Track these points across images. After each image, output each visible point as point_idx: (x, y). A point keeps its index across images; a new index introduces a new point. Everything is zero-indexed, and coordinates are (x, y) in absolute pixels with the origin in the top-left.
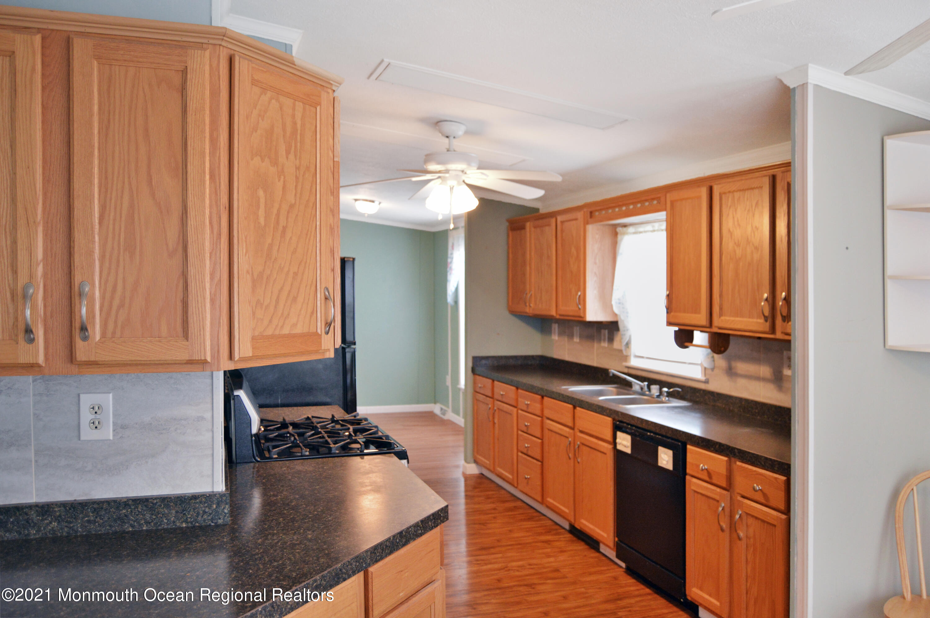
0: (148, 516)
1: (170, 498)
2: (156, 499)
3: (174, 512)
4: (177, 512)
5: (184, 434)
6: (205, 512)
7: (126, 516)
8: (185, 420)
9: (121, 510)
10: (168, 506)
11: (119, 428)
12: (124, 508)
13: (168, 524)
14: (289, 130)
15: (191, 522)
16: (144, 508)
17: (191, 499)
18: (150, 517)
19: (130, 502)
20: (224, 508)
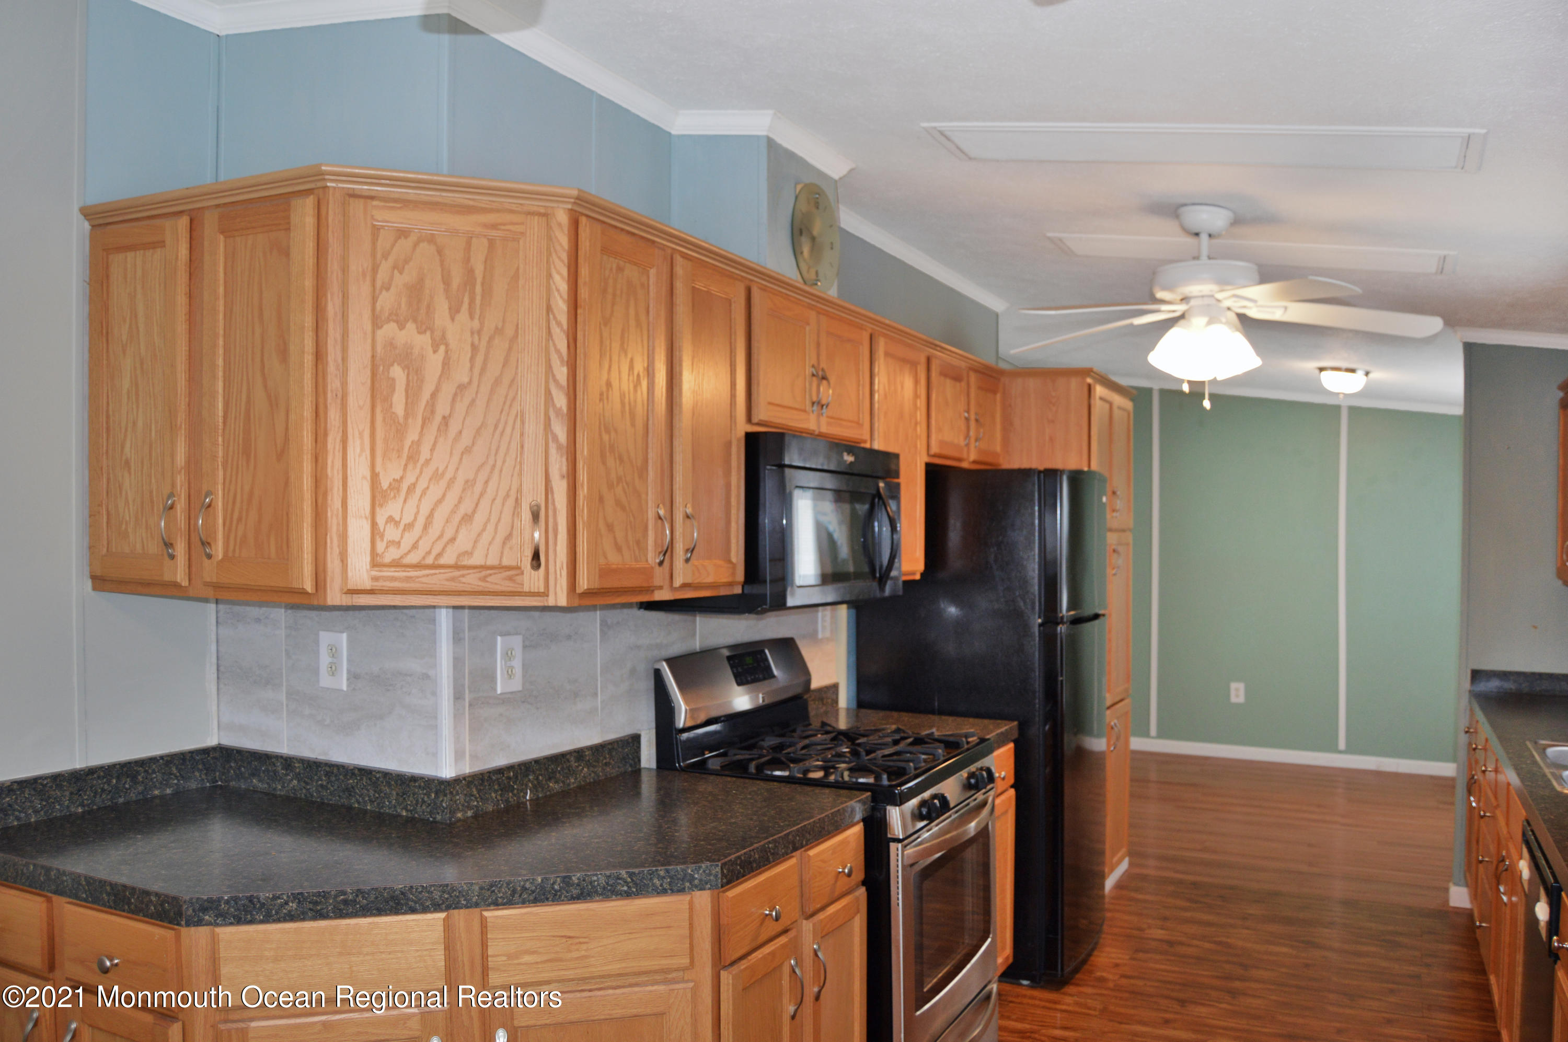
0: (371, 792)
1: (391, 774)
2: (379, 772)
3: (394, 793)
4: (398, 794)
5: (409, 694)
6: (424, 802)
8: (410, 675)
9: (349, 779)
10: (388, 784)
11: (353, 676)
12: (351, 778)
13: (390, 808)
14: (457, 280)
15: (411, 811)
16: (369, 782)
17: (411, 781)
18: (374, 795)
20: (443, 801)
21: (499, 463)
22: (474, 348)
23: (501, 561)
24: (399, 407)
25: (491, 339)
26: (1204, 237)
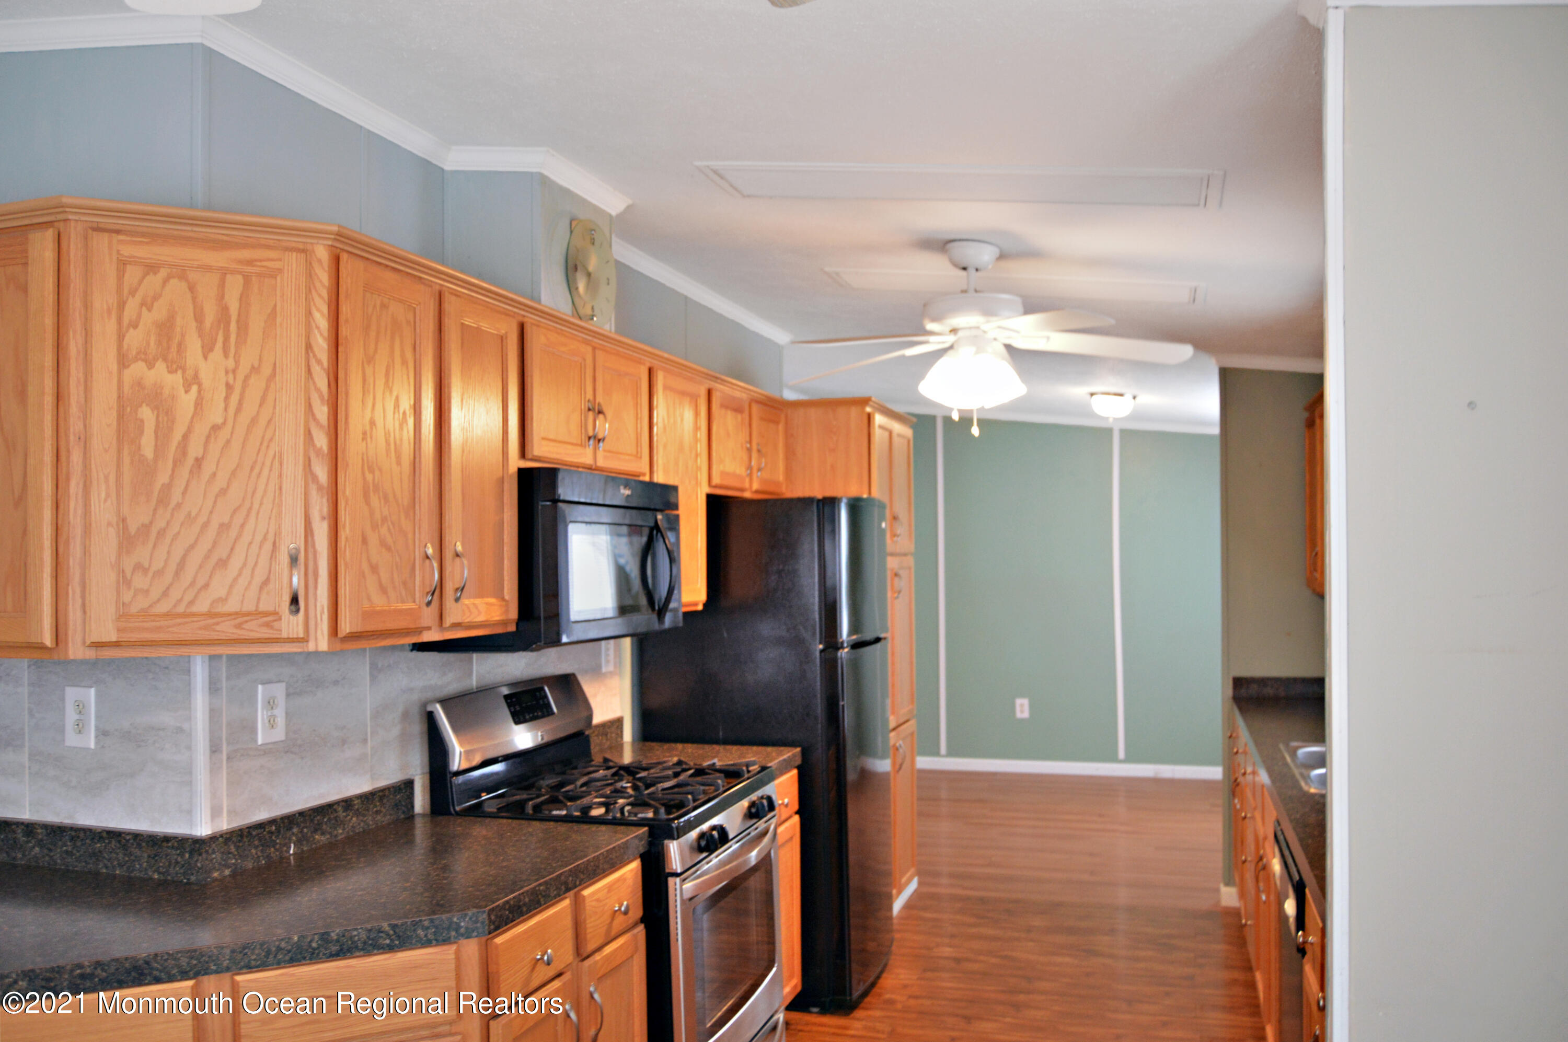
0: (121, 856)
1: (142, 835)
2: (129, 834)
3: (145, 855)
4: (149, 856)
5: (162, 749)
6: (177, 863)
7: (100, 852)
8: (163, 729)
9: (96, 843)
10: (139, 846)
11: (102, 733)
12: (99, 841)
13: (141, 872)
14: (210, 317)
15: (163, 873)
16: (118, 845)
17: (163, 841)
18: (123, 858)
19: (104, 835)
20: (197, 860)
21: (256, 506)
22: (229, 387)
23: (257, 606)
24: (148, 451)
25: (247, 378)
26: (972, 271)
